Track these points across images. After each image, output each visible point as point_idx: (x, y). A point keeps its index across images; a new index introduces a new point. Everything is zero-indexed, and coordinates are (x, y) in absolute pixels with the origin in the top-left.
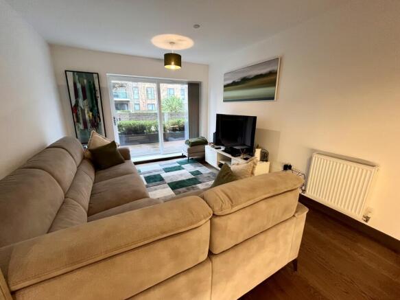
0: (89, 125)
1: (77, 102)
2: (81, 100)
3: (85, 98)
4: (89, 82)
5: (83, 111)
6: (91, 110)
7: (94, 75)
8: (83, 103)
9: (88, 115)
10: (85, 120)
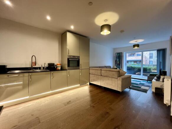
0: (118, 65)
1: (116, 59)
3: (118, 58)
4: (120, 55)
6: (119, 61)
7: (121, 53)
8: (118, 60)
9: (118, 62)
10: (117, 63)
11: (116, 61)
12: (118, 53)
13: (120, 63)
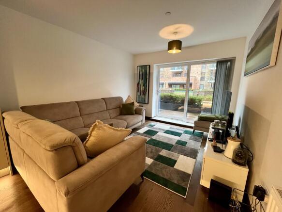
0: (142, 93)
1: (139, 81)
2: (140, 80)
3: (142, 79)
4: (145, 71)
5: (141, 86)
6: (144, 86)
7: (148, 66)
8: (141, 82)
9: (142, 88)
10: (141, 90)
11: (138, 84)
12: (142, 67)
13: (145, 89)
